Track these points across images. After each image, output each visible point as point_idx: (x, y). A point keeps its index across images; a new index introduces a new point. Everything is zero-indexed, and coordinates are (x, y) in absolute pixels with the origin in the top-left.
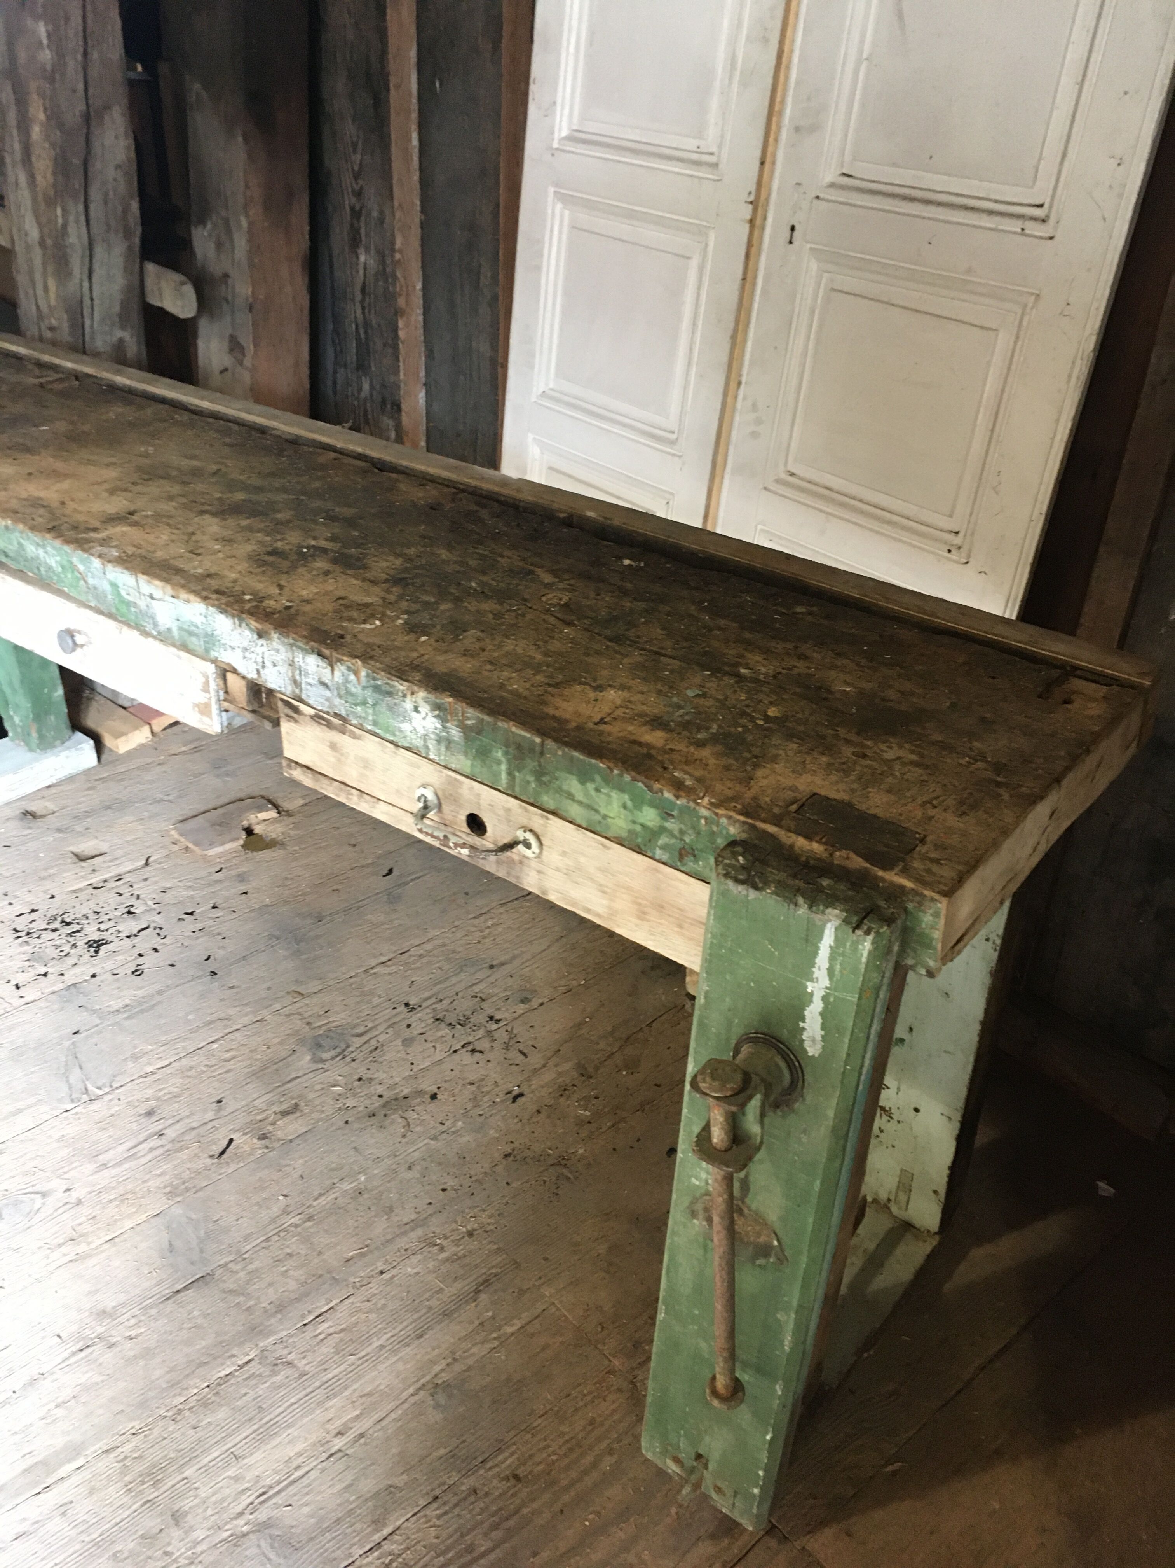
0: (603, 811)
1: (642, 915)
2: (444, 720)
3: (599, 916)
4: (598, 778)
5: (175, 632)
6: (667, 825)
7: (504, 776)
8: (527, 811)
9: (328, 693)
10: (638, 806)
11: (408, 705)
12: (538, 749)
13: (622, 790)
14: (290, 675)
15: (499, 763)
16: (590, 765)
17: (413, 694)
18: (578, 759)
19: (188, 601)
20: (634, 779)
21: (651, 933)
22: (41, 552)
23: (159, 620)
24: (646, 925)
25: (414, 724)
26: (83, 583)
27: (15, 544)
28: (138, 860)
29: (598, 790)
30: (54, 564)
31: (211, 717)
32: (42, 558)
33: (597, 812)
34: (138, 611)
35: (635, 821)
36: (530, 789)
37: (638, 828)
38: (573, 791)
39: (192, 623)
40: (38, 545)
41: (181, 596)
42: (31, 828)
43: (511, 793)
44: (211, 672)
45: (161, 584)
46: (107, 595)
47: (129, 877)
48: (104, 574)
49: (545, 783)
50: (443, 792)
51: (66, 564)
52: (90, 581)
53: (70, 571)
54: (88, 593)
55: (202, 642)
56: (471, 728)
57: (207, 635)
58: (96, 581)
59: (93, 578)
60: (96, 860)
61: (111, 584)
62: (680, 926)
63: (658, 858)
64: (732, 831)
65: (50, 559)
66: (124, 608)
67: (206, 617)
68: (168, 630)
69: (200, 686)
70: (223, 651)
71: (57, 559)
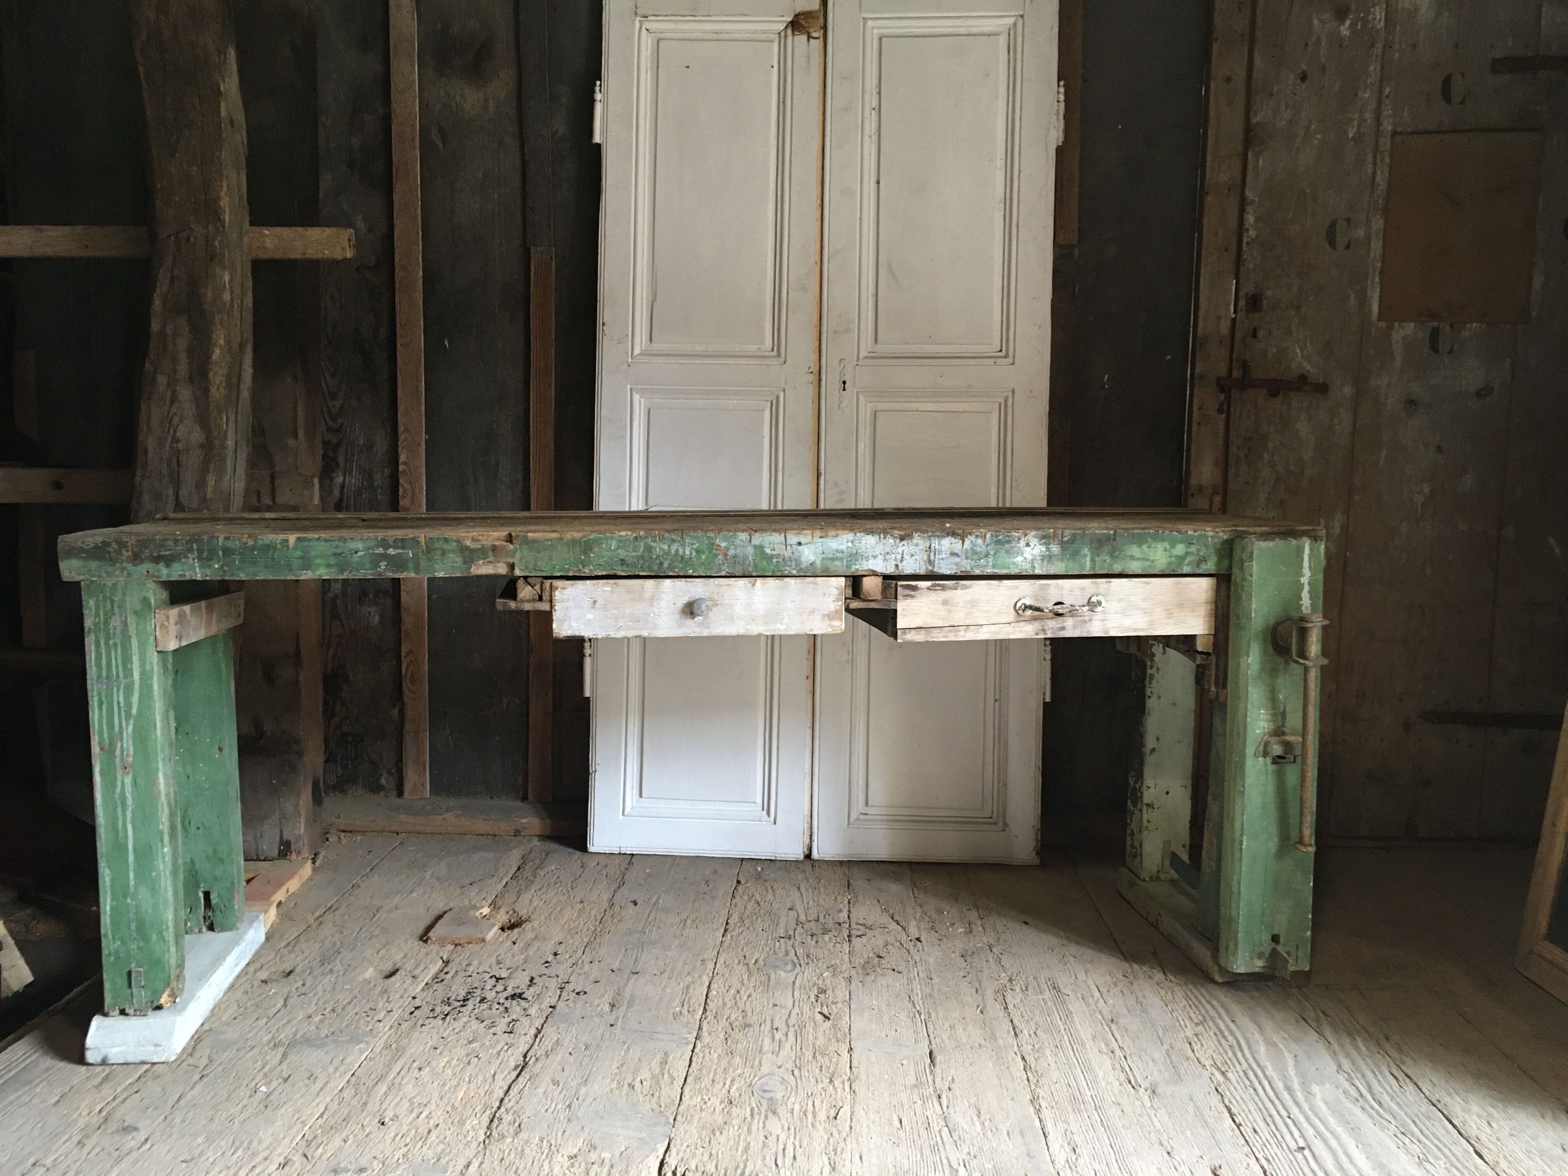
0: (1152, 558)
1: (1170, 615)
2: (1047, 544)
3: (1142, 630)
4: (1149, 539)
5: (818, 563)
6: (1190, 550)
7: (1088, 564)
8: (1096, 583)
9: (958, 559)
10: (1173, 546)
11: (1022, 543)
12: (1112, 537)
13: (1163, 541)
14: (925, 558)
15: (1086, 555)
16: (1145, 533)
17: (1026, 535)
18: (1138, 533)
19: (837, 536)
20: (1171, 531)
21: (1175, 624)
22: (674, 547)
23: (803, 559)
24: (1172, 621)
25: (1025, 555)
26: (721, 557)
27: (641, 550)
28: (436, 962)
29: (1149, 547)
30: (687, 552)
31: (841, 620)
32: (673, 552)
33: (1148, 560)
34: (780, 560)
35: (1171, 557)
36: (1106, 564)
37: (1173, 559)
38: (1134, 554)
39: (837, 551)
40: (674, 541)
41: (830, 534)
42: (296, 981)
43: (1091, 573)
44: (843, 584)
45: (810, 532)
46: (748, 558)
47: (452, 969)
48: (750, 541)
49: (1116, 557)
50: (1035, 597)
51: (704, 547)
52: (731, 552)
53: (707, 552)
54: (723, 564)
55: (845, 562)
56: (1067, 542)
57: (851, 555)
58: (738, 550)
59: (735, 549)
60: (402, 973)
61: (755, 547)
62: (1193, 611)
63: (1184, 572)
64: (1225, 537)
65: (684, 550)
66: (765, 563)
67: (852, 542)
68: (812, 564)
69: (832, 598)
70: (864, 562)
71: (695, 547)
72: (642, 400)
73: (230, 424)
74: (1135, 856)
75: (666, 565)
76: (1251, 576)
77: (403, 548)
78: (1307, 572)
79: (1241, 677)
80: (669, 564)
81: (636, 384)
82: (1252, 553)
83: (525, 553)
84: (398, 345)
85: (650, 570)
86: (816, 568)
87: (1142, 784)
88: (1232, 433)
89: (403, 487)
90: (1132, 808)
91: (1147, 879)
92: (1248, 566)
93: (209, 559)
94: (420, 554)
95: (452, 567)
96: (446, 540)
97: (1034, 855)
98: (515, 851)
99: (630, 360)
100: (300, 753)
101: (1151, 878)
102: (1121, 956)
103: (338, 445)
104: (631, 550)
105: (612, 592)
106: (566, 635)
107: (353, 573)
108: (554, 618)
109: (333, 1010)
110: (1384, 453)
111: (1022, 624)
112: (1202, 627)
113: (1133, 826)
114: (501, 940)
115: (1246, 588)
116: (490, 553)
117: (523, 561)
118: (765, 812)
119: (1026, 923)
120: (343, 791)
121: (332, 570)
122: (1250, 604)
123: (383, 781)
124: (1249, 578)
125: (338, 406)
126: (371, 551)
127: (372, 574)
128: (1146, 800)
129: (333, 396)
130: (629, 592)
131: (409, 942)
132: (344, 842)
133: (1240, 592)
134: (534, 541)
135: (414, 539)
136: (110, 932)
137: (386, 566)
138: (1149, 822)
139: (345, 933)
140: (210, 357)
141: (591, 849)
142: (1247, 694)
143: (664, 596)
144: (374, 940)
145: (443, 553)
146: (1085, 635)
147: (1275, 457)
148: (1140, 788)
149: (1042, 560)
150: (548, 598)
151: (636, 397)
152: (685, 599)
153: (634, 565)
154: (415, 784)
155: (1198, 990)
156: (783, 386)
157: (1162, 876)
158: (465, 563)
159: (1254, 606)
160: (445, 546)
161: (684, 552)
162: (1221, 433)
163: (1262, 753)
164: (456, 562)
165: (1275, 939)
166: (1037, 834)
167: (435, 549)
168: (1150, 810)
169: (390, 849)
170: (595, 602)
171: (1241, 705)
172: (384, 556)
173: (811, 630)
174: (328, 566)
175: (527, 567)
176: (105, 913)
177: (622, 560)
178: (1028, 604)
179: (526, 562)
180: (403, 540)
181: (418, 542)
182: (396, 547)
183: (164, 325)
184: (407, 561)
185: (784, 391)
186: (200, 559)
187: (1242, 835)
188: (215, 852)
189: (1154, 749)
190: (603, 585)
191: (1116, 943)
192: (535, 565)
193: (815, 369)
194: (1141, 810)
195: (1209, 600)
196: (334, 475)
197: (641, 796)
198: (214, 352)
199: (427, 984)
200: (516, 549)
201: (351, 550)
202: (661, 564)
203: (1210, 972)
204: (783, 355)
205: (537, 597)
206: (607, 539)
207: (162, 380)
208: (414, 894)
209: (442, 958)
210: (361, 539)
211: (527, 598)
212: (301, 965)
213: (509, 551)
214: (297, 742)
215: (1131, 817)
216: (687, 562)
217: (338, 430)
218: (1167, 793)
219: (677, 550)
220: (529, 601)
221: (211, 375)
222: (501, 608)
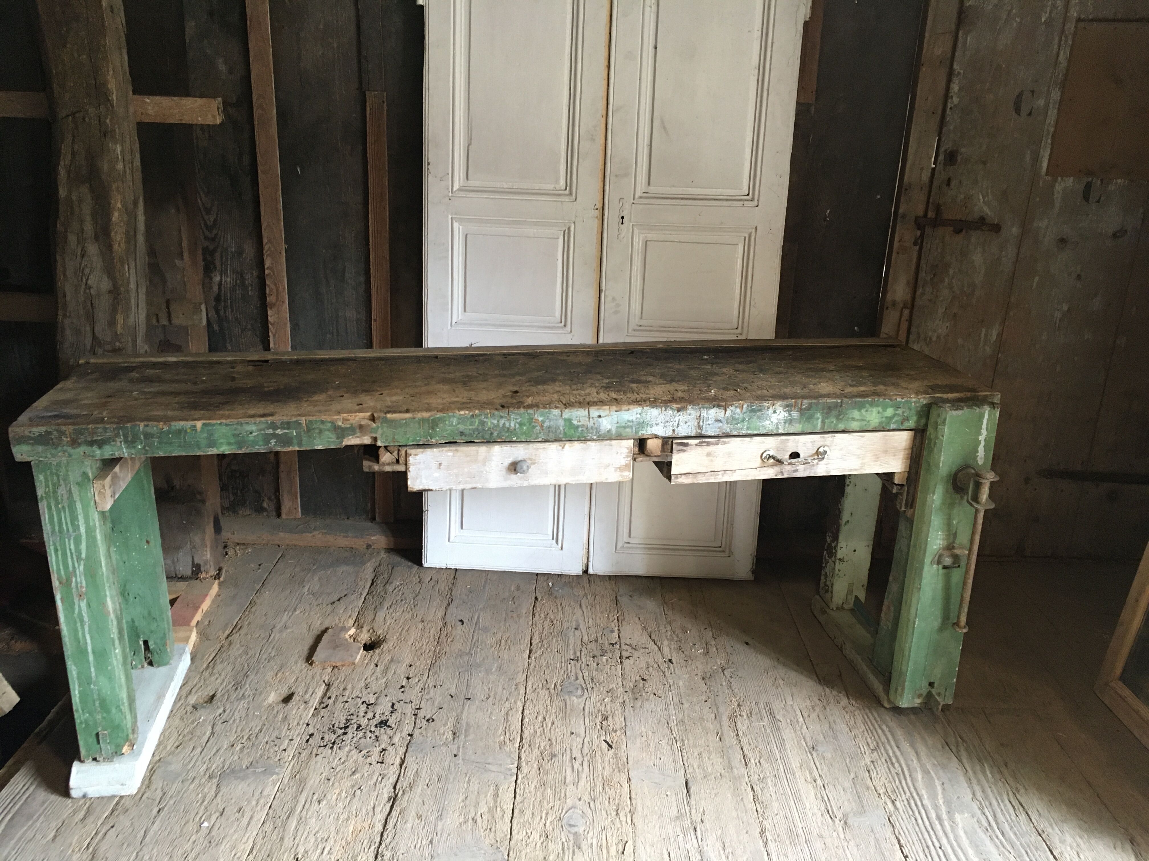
0: (868, 419)
1: (877, 458)
2: (789, 412)
3: (856, 470)
4: (867, 405)
5: (614, 431)
6: (897, 412)
7: (819, 424)
8: (824, 437)
9: (720, 424)
10: (884, 410)
11: (771, 410)
12: (839, 405)
13: (878, 406)
14: (696, 424)
15: (818, 418)
16: (864, 401)
17: (774, 405)
18: (859, 401)
19: (628, 410)
20: (885, 399)
21: (880, 465)
22: (502, 422)
23: (602, 428)
24: (878, 463)
25: (772, 420)
26: (538, 428)
27: (476, 424)
28: (320, 686)
29: (867, 411)
30: (512, 425)
31: (630, 471)
32: (501, 425)
33: (865, 420)
34: (584, 429)
35: (882, 418)
36: (833, 425)
37: (884, 419)
38: (854, 416)
39: (629, 421)
40: (502, 417)
41: (623, 409)
42: (218, 708)
43: (822, 431)
44: (632, 445)
45: (608, 407)
46: (559, 428)
47: (333, 693)
48: (562, 416)
49: (841, 419)
50: (777, 449)
51: (526, 421)
52: (546, 424)
53: (528, 424)
54: (540, 433)
55: (634, 429)
56: (805, 409)
57: (639, 424)
58: (552, 423)
59: (550, 422)
60: (296, 698)
61: (565, 420)
62: (895, 455)
63: (891, 428)
64: (925, 402)
65: (510, 423)
66: (572, 431)
67: (640, 414)
68: (608, 431)
69: (624, 455)
70: (649, 428)
71: (518, 421)
72: (461, 227)
73: (131, 271)
74: (827, 591)
75: (495, 434)
76: (943, 436)
77: (288, 429)
78: (984, 432)
79: (927, 508)
80: (498, 434)
81: (456, 214)
82: (945, 419)
83: (385, 429)
84: (259, 171)
85: (483, 437)
86: (612, 434)
87: (837, 543)
88: (923, 262)
89: (269, 286)
90: (827, 558)
91: (835, 609)
92: (941, 429)
93: (133, 442)
94: (302, 433)
95: (328, 441)
96: (323, 422)
97: (750, 573)
98: (369, 564)
99: (450, 194)
100: (203, 502)
101: (838, 608)
102: (815, 677)
103: (215, 250)
104: (468, 424)
105: (453, 456)
106: (418, 489)
107: (249, 449)
108: (409, 477)
109: (249, 738)
110: (1037, 279)
111: (766, 468)
112: (900, 467)
113: (827, 570)
114: (366, 662)
115: (938, 445)
116: (358, 430)
117: (384, 436)
118: (554, 541)
119: (747, 644)
120: (235, 512)
121: (233, 447)
122: (939, 457)
123: (265, 505)
124: (941, 437)
125: (212, 220)
126: (263, 432)
127: (264, 449)
128: (839, 556)
129: (208, 211)
130: (467, 456)
131: (299, 665)
132: (239, 555)
133: (932, 446)
134: (392, 421)
135: (296, 422)
136: (80, 708)
137: (276, 442)
138: (839, 571)
139: (250, 654)
140: (110, 220)
141: (425, 565)
142: (931, 521)
143: (494, 458)
144: (272, 663)
145: (321, 431)
146: (812, 475)
147: (954, 281)
148: (835, 547)
149: (785, 423)
150: (404, 462)
151: (456, 225)
152: (511, 460)
153: (471, 435)
154: (290, 509)
155: (872, 714)
156: (574, 219)
157: (845, 606)
158: (338, 438)
159: (942, 459)
160: (322, 427)
161: (510, 425)
162: (915, 261)
163: (936, 562)
164: (331, 438)
165: (931, 684)
166: (753, 559)
167: (314, 428)
168: (841, 563)
169: (275, 563)
170: (440, 464)
171: (925, 528)
172: (274, 435)
173: (607, 479)
174: (229, 444)
175: (386, 440)
176: (75, 696)
177: (461, 432)
178: (771, 455)
179: (386, 436)
180: (288, 423)
181: (300, 424)
182: (283, 428)
183: (70, 192)
184: (292, 438)
185: (574, 223)
186: (126, 441)
187: (915, 618)
188: (149, 613)
189: (848, 521)
190: (447, 451)
191: (813, 665)
192: (394, 438)
193: (599, 205)
194: (834, 562)
195: (907, 447)
196: (213, 275)
197: (462, 528)
198: (113, 214)
199: (316, 709)
200: (378, 427)
201: (247, 432)
202: (492, 434)
203: (881, 699)
204: (574, 195)
205: (395, 460)
206: (450, 417)
207: (72, 239)
208: (298, 612)
209: (324, 681)
210: (255, 423)
211: (387, 462)
212: (220, 690)
213: (373, 428)
214: (200, 493)
215: (826, 564)
216: (511, 432)
217: (213, 239)
218: (855, 551)
219: (504, 424)
220: (389, 464)
221: (112, 234)
222: (367, 470)
